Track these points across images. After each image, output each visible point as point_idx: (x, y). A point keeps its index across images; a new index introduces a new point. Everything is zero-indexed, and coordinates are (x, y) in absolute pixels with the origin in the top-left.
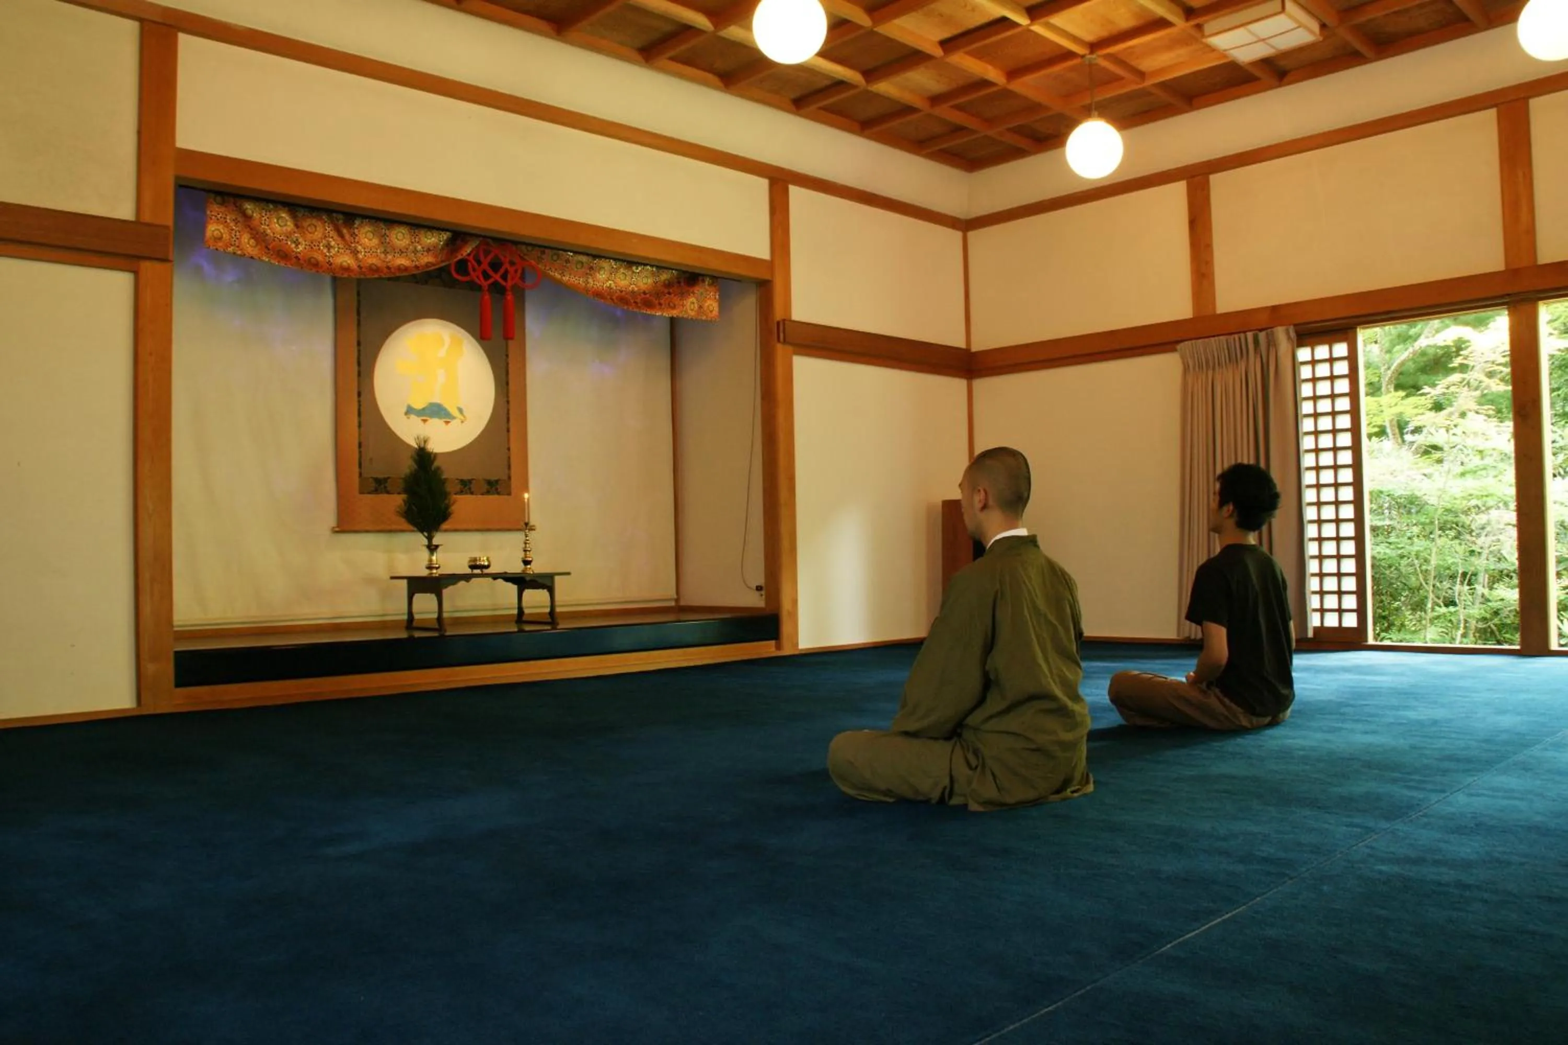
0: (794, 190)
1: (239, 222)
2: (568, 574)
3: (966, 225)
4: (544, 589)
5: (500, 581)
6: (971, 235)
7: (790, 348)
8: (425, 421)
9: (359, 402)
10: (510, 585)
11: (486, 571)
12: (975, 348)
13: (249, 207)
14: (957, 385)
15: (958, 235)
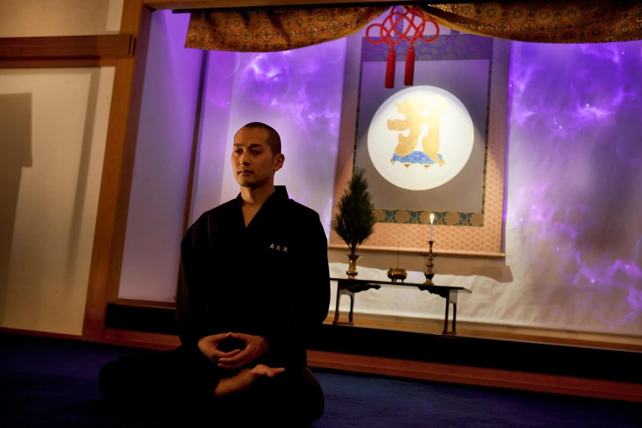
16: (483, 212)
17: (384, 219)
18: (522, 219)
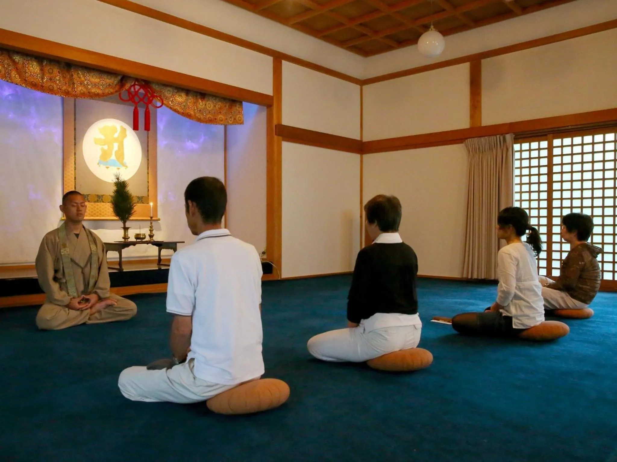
0: (284, 62)
1: (10, 65)
2: (184, 242)
3: (362, 83)
4: (171, 249)
5: (150, 245)
6: (365, 87)
7: (281, 138)
8: (107, 168)
9: (75, 157)
10: (155, 247)
11: (144, 240)
12: (365, 140)
13: (17, 58)
14: (356, 157)
15: (358, 87)
16: (148, 196)
17: (96, 200)
18: (165, 200)
